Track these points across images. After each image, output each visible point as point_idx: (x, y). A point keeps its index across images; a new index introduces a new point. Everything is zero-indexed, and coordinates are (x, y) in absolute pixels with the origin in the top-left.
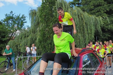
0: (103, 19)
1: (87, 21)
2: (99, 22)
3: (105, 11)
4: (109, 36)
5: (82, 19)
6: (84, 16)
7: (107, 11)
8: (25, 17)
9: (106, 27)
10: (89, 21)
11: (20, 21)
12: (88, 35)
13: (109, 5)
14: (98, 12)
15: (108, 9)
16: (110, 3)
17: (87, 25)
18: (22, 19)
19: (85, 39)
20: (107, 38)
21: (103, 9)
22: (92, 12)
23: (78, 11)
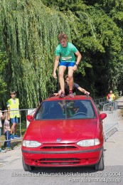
4: (89, 66)
20: (84, 73)
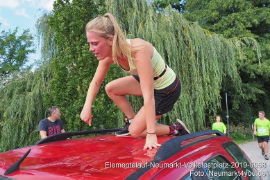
0: (243, 44)
2: (233, 54)
3: (249, 25)
4: (261, 92)
5: (186, 43)
6: (191, 34)
7: (253, 24)
8: (31, 38)
9: (253, 67)
10: (206, 49)
11: (15, 48)
12: (204, 89)
13: (259, 9)
14: (230, 26)
15: (256, 21)
16: (260, 5)
17: (200, 60)
18: (23, 43)
19: (194, 100)
20: (255, 99)
21: (243, 19)
22: (214, 28)
23: (176, 20)
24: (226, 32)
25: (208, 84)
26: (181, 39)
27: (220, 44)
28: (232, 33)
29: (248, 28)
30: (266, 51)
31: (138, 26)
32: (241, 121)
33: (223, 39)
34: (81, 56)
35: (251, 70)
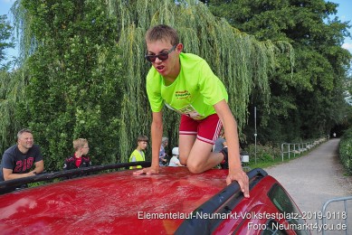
0: (278, 49)
1: (227, 51)
2: (266, 60)
3: (285, 27)
4: (293, 107)
5: (211, 43)
6: (217, 33)
7: (289, 26)
9: (285, 77)
10: (234, 52)
13: (296, 9)
14: (263, 27)
15: (292, 22)
16: (297, 4)
17: (227, 65)
20: (286, 115)
21: (278, 19)
22: (244, 28)
23: (199, 13)
24: (258, 34)
25: (234, 95)
26: (204, 37)
27: (251, 47)
28: (265, 35)
29: (282, 31)
30: (302, 59)
31: (150, 19)
32: (269, 140)
33: (255, 41)
34: (69, 52)
35: (284, 80)
